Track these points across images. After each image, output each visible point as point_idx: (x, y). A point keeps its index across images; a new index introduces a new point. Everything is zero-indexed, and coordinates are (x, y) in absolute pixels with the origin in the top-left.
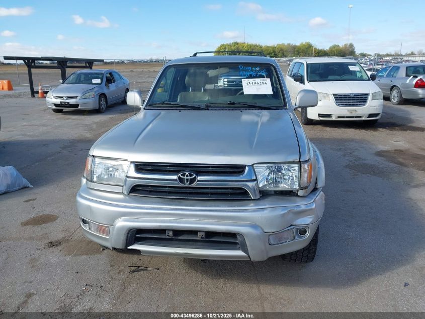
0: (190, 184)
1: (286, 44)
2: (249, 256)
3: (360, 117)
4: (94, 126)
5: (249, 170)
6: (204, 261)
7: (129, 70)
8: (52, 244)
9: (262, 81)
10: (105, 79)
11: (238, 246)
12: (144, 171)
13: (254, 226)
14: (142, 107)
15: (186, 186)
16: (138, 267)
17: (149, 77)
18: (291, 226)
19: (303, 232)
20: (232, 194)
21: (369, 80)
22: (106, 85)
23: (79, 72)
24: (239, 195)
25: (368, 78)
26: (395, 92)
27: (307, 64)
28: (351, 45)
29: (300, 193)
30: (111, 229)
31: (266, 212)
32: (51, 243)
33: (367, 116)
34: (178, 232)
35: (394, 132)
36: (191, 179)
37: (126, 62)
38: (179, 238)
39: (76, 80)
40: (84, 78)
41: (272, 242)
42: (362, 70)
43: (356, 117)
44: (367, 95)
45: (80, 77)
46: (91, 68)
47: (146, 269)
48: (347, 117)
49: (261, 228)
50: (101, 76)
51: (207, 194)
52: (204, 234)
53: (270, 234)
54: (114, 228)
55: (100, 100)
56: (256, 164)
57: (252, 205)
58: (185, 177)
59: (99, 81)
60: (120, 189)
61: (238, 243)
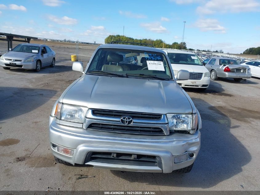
0: (128, 124)
1: (148, 39)
2: (162, 170)
3: (197, 86)
4: (34, 80)
5: (164, 117)
6: (123, 172)
7: (52, 46)
8: (19, 160)
9: (158, 63)
10: (41, 51)
11: (156, 164)
12: (97, 115)
13: (167, 152)
14: (83, 72)
15: (126, 125)
16: (81, 175)
17: (65, 51)
18: (186, 152)
19: (192, 155)
20: (153, 131)
21: (202, 65)
22: (41, 54)
23: (23, 44)
24: (157, 132)
25: (201, 64)
26: (213, 73)
27: (168, 53)
28: (184, 43)
29: (191, 132)
30: (75, 152)
31: (174, 143)
32: (18, 158)
33: (201, 86)
34: (119, 155)
35: (216, 96)
36: (129, 121)
37: (48, 40)
38: (120, 158)
39: (21, 49)
40: (26, 49)
41: (176, 162)
42: (199, 60)
43: (196, 86)
44: (202, 74)
45: (23, 48)
46: (29, 42)
47: (87, 177)
48: (190, 86)
49: (171, 153)
50: (38, 48)
51: (138, 130)
52: (136, 156)
53: (176, 157)
54: (77, 151)
55: (37, 64)
56: (168, 113)
57: (165, 138)
58: (125, 120)
59: (37, 51)
60: (80, 126)
61: (156, 162)
